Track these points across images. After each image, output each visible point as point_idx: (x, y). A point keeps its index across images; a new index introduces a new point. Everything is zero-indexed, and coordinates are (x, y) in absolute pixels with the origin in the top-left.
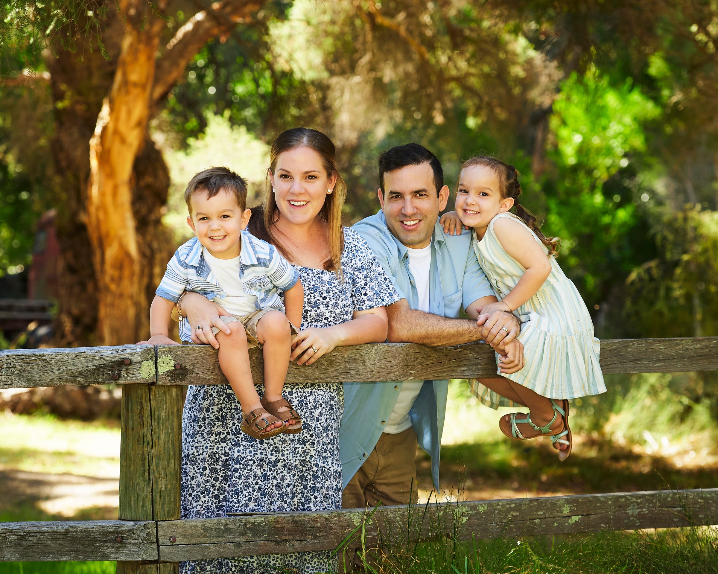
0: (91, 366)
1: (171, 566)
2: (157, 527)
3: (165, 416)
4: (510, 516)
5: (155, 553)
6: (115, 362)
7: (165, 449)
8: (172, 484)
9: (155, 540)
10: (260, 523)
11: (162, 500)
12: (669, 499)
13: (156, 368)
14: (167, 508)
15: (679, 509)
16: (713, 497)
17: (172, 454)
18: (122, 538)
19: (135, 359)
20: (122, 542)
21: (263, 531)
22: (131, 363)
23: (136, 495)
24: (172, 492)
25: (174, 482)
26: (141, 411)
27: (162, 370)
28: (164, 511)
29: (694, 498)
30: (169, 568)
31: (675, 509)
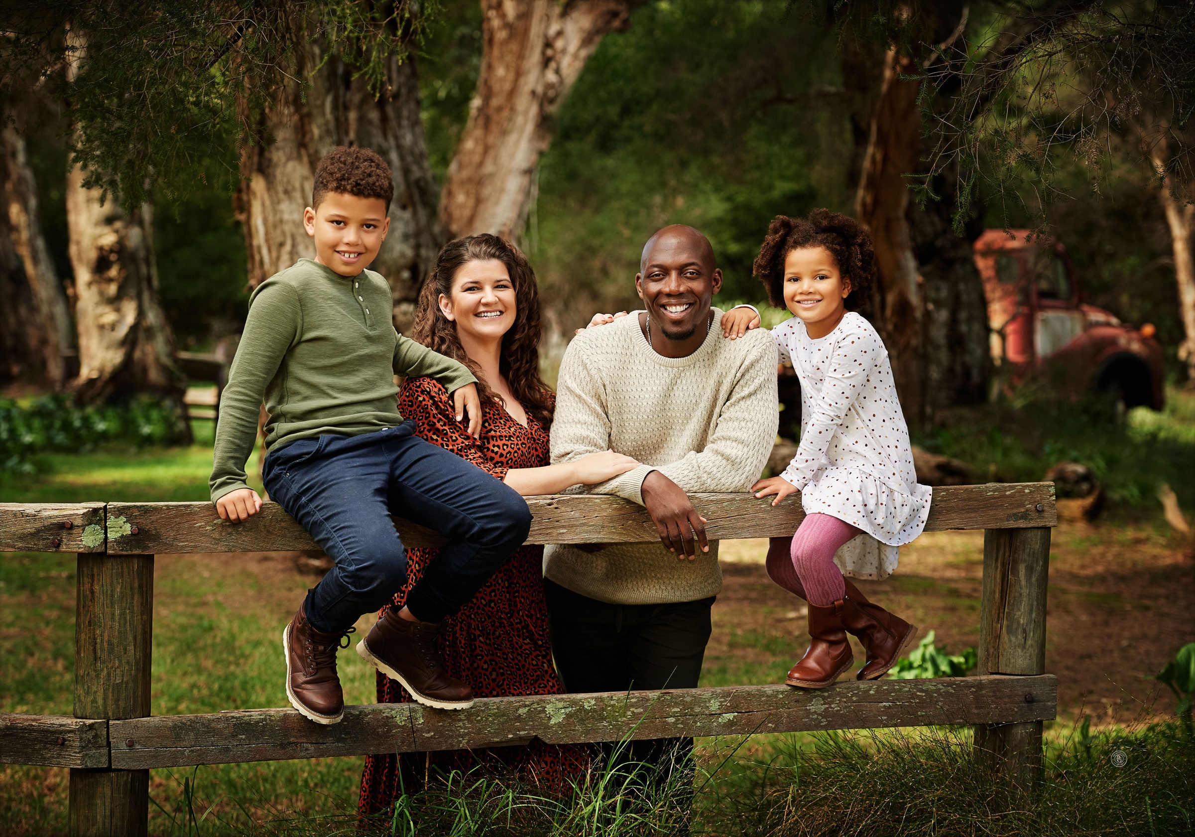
0: (30, 528)
1: (128, 776)
2: (108, 728)
3: (121, 593)
4: (629, 713)
5: (104, 759)
6: (55, 524)
7: (120, 632)
8: (131, 675)
9: (105, 743)
10: (258, 722)
11: (116, 695)
12: (872, 692)
13: (106, 533)
14: (122, 704)
15: (887, 704)
16: (940, 689)
17: (131, 638)
18: (64, 740)
19: (78, 522)
20: (63, 744)
21: (263, 731)
22: (72, 527)
23: (86, 687)
24: (131, 685)
25: (133, 672)
26: (92, 585)
27: (112, 536)
28: (118, 708)
29: (909, 691)
30: (125, 778)
31: (881, 705)
